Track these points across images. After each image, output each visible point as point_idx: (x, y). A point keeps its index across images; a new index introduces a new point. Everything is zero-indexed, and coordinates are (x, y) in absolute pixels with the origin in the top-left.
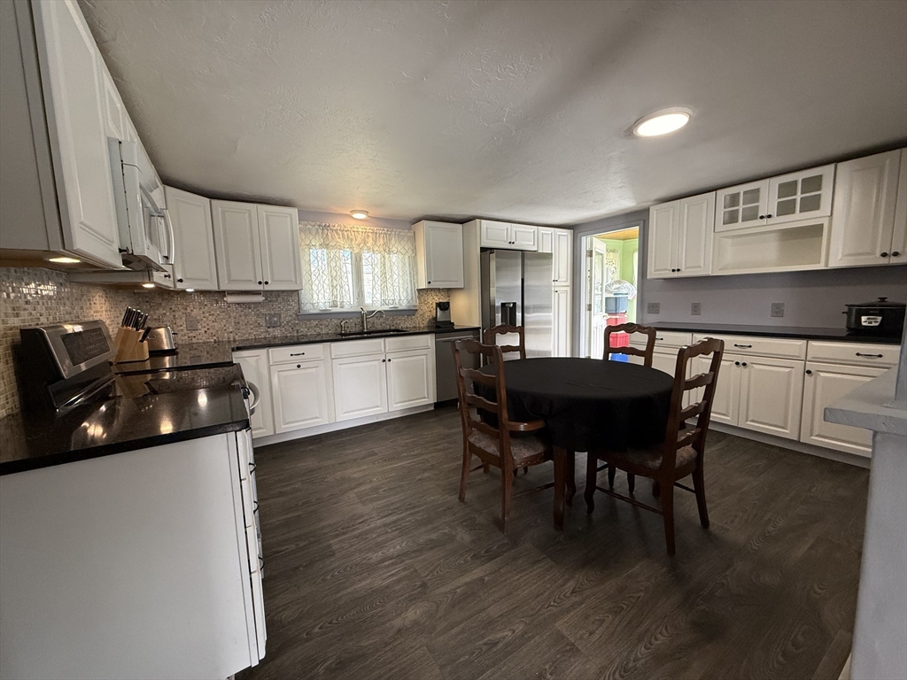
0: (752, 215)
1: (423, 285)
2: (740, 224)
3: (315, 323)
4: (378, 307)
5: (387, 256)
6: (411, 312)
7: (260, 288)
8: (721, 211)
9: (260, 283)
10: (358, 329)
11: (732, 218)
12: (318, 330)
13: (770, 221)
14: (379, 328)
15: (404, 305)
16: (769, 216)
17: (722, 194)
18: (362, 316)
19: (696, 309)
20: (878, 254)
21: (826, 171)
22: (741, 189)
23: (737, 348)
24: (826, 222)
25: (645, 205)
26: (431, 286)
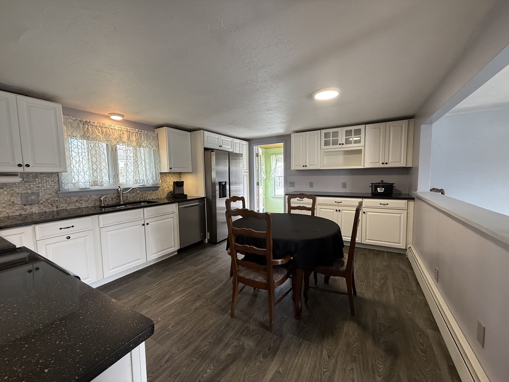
0: (335, 143)
1: (166, 169)
2: (331, 146)
3: (75, 199)
4: (131, 184)
5: (138, 149)
6: (155, 188)
7: (20, 170)
8: (323, 140)
9: (20, 165)
10: (114, 202)
11: (327, 143)
12: (78, 205)
13: (343, 146)
14: (132, 200)
15: (150, 183)
16: (343, 144)
17: (323, 131)
18: (118, 192)
19: (311, 185)
20: (381, 163)
21: (362, 127)
22: (331, 130)
23: (336, 203)
24: (363, 148)
25: (288, 133)
26: (172, 171)
